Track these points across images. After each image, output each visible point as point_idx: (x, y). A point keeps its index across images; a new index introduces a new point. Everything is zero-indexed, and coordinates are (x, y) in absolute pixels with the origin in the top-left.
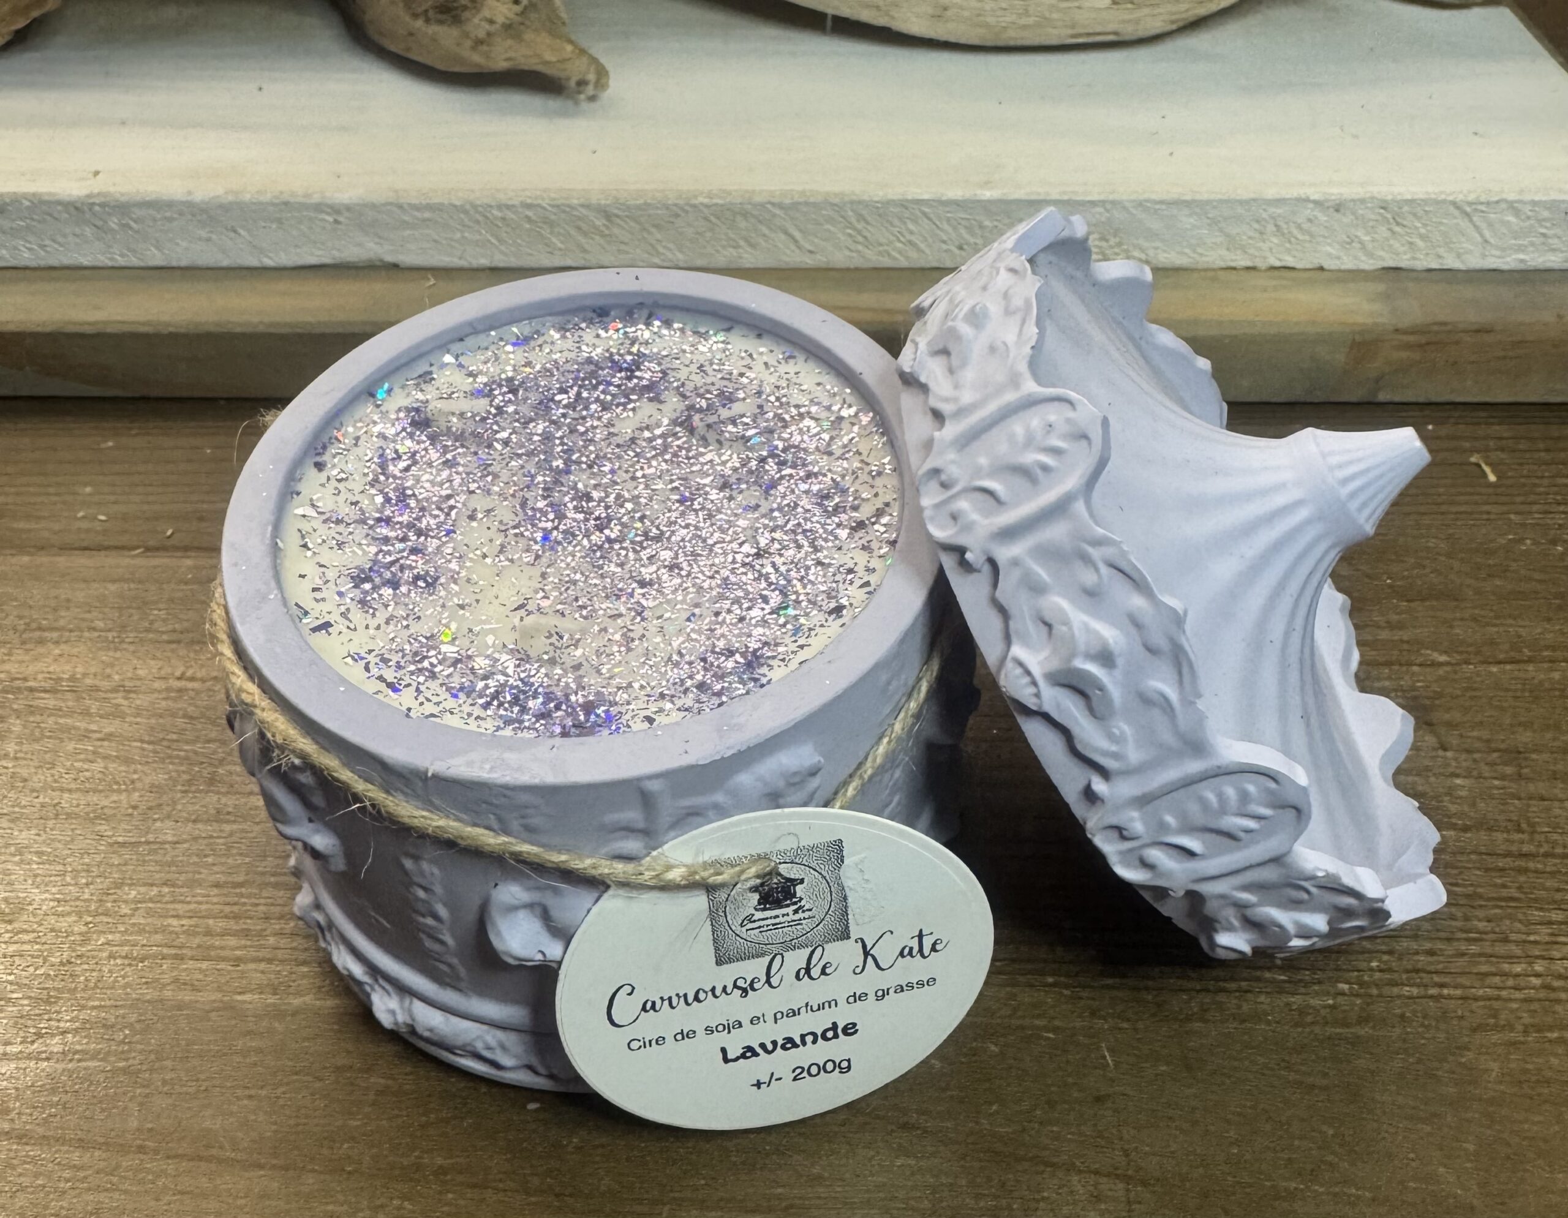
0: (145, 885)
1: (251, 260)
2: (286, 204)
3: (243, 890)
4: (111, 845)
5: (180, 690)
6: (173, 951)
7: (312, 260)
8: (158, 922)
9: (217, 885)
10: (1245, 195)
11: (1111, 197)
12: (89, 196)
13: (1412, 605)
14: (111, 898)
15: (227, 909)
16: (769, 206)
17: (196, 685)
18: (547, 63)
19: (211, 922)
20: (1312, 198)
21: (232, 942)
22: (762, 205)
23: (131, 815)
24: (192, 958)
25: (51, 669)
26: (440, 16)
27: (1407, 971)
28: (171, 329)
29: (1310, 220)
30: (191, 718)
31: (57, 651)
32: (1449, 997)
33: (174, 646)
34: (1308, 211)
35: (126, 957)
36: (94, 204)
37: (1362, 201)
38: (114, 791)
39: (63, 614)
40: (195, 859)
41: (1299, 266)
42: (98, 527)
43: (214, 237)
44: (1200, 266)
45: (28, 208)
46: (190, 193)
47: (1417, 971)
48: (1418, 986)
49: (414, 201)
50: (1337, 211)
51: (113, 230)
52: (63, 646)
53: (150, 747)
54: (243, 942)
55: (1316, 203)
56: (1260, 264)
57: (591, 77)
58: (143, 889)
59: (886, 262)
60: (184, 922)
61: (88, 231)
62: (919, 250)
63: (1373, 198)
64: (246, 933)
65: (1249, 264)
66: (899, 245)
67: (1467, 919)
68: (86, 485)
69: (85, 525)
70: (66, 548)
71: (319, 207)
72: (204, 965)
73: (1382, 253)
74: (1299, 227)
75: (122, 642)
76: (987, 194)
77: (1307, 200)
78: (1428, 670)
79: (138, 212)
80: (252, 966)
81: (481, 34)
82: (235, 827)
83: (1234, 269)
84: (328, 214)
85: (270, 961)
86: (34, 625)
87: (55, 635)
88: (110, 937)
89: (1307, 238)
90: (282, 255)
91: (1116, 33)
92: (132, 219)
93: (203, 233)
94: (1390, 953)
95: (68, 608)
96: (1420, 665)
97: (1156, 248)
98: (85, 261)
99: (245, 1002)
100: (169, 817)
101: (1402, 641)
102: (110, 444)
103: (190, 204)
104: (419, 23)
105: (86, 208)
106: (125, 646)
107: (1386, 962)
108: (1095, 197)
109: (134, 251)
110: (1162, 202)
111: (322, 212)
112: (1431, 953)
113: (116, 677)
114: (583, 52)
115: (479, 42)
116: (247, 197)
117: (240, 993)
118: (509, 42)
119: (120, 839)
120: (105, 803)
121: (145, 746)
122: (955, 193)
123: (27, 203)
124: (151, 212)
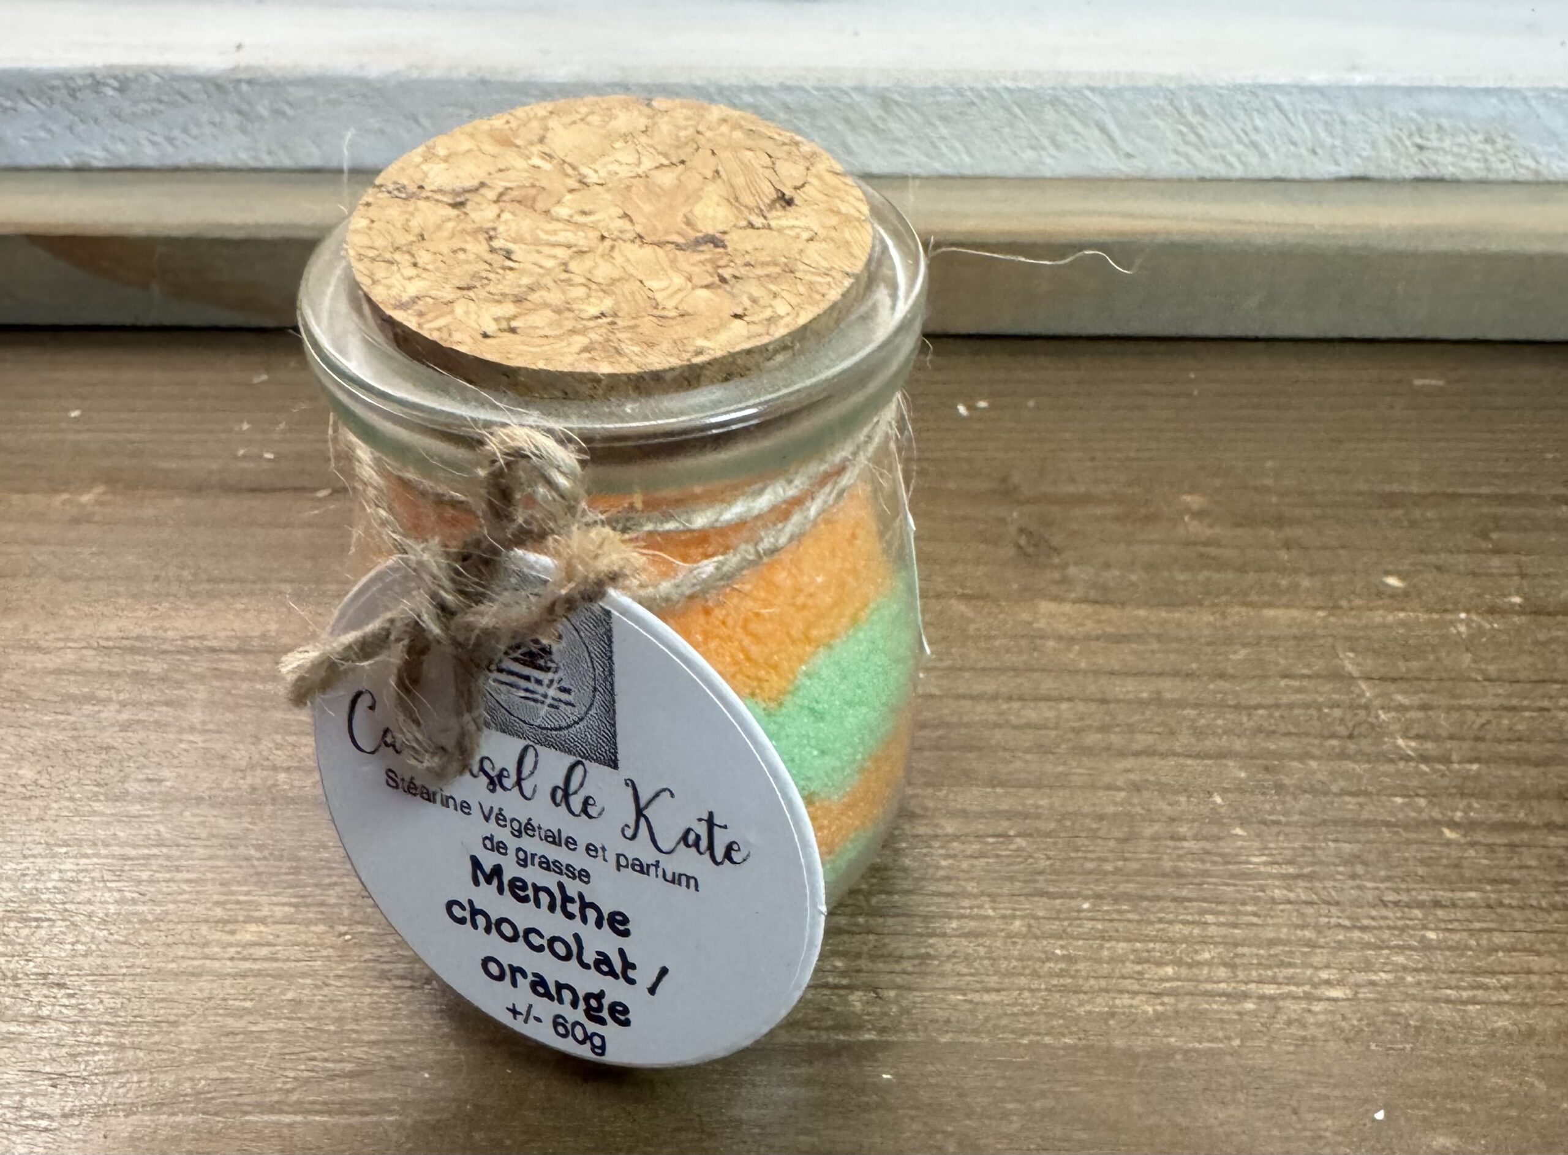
11: (1508, 85)
12: (234, 70)
16: (1088, 93)
22: (1078, 91)
31: (239, 606)
36: (239, 81)
39: (238, 562)
51: (260, 117)
52: (244, 601)
59: (1221, 170)
61: (230, 118)
62: (1263, 155)
66: (1239, 148)
68: (239, 421)
69: (249, 463)
76: (1358, 79)
79: (295, 93)
92: (286, 101)
97: (1551, 155)
103: (362, 82)
105: (230, 87)
108: (1492, 85)
109: (284, 147)
122: (1317, 78)
123: (155, 79)
124: (313, 92)
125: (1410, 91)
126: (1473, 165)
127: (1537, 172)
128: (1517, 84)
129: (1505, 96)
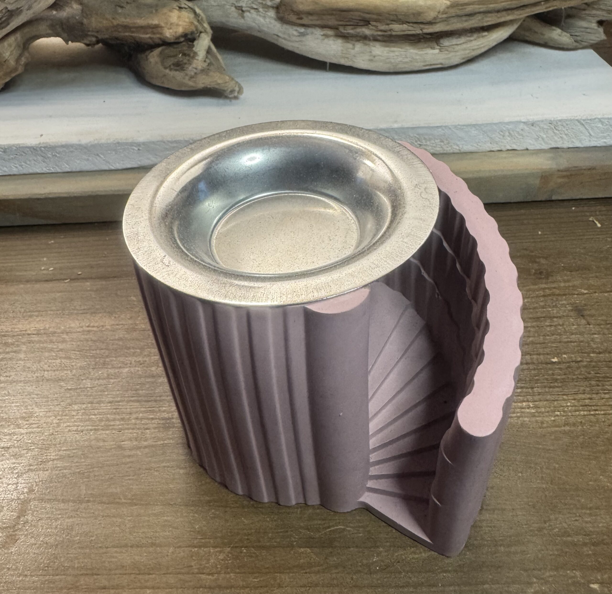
0: (81, 404)
1: (105, 167)
2: (118, 143)
3: (120, 403)
4: (66, 390)
5: (89, 331)
6: (93, 428)
7: (129, 166)
8: (87, 417)
9: (110, 402)
10: (496, 121)
11: (444, 125)
12: (40, 144)
13: (572, 273)
14: (67, 409)
15: (114, 411)
17: (95, 329)
18: (219, 84)
19: (108, 416)
20: (523, 121)
21: (118, 423)
23: (73, 378)
24: (102, 430)
25: (36, 326)
26: (176, 68)
27: (582, 406)
28: (76, 195)
29: (522, 130)
30: (94, 341)
31: (38, 320)
32: (599, 414)
33: (85, 315)
34: (522, 126)
35: (76, 431)
36: (41, 147)
37: (542, 121)
38: (65, 370)
39: (39, 305)
40: (99, 393)
41: (518, 149)
42: (51, 272)
43: (90, 158)
44: (480, 151)
45: (15, 150)
46: (80, 141)
47: (586, 406)
48: (586, 411)
49: (170, 140)
50: (533, 125)
51: (49, 157)
52: (40, 318)
53: (78, 353)
54: (122, 422)
55: (524, 123)
56: (504, 149)
57: (237, 89)
58: (80, 405)
60: (97, 416)
61: (40, 158)
63: (546, 120)
64: (123, 419)
65: (499, 149)
67: (603, 386)
68: (43, 257)
69: (45, 272)
70: (37, 281)
71: (132, 144)
72: (107, 432)
73: (550, 142)
74: (518, 133)
75: (64, 314)
76: (396, 126)
77: (520, 122)
78: (580, 296)
79: (59, 150)
80: (126, 431)
81: (193, 74)
82: (115, 380)
83: (493, 151)
84: (136, 147)
85: (133, 429)
86: (28, 310)
87: (36, 313)
88: (68, 424)
89: (521, 137)
90: (118, 164)
91: (441, 64)
92: (56, 152)
93: (85, 157)
94: (574, 399)
95: (41, 303)
96: (577, 295)
97: (463, 144)
98: (39, 171)
99: (124, 444)
100: (88, 378)
101: (569, 286)
102: (53, 242)
103: (80, 145)
104: (167, 71)
105: (38, 149)
106: (65, 316)
107: (573, 403)
108: (439, 125)
109: (58, 166)
110: (464, 125)
111: (133, 146)
112: (591, 399)
113: (63, 328)
114: (233, 79)
115: (192, 77)
116: (103, 141)
117: (123, 441)
118: (204, 77)
119: (69, 388)
120: (62, 374)
121: (76, 352)
122: (383, 126)
124: (64, 149)
125: (413, 128)
126: (438, 149)
127: (459, 150)
128: (447, 124)
129: (444, 128)
